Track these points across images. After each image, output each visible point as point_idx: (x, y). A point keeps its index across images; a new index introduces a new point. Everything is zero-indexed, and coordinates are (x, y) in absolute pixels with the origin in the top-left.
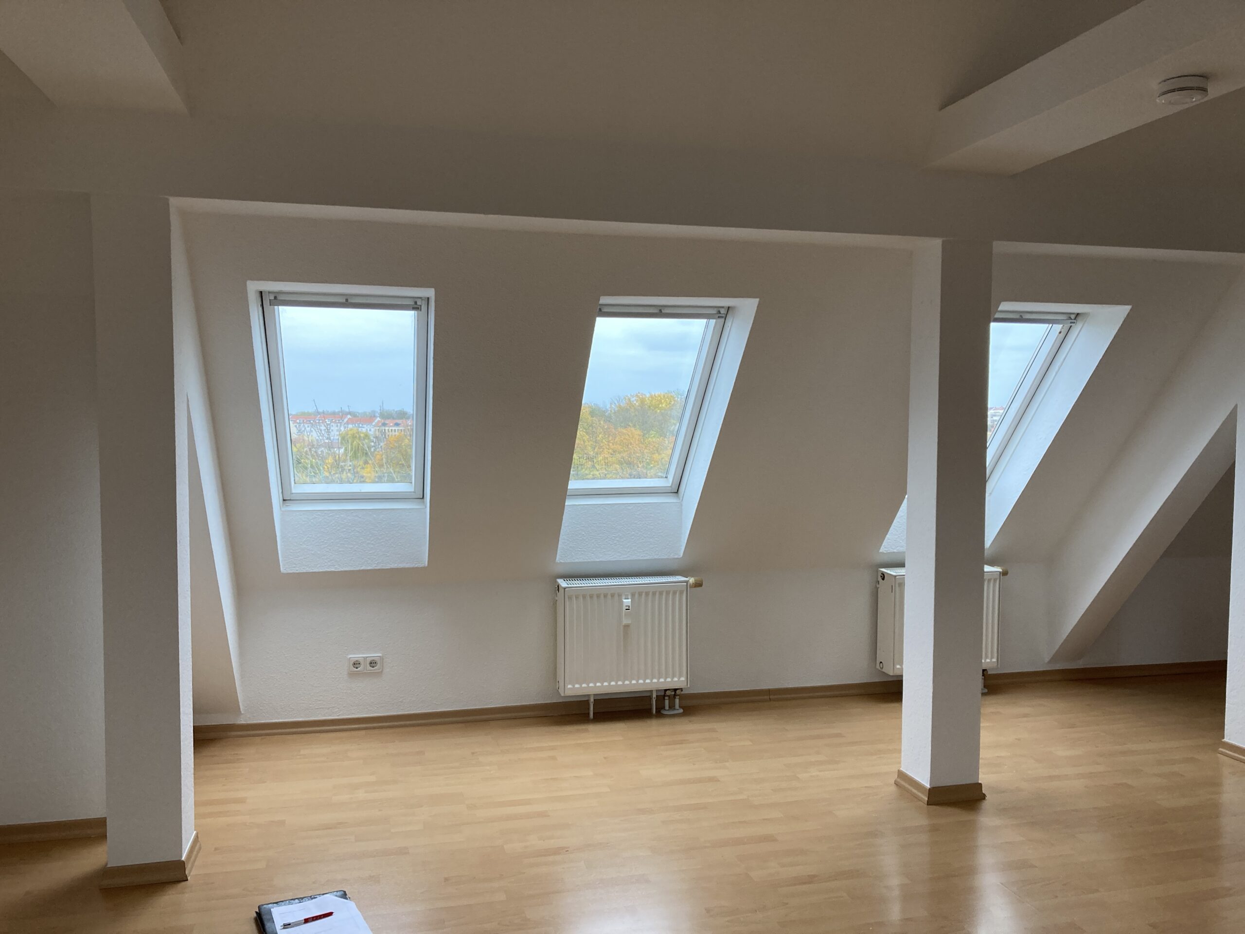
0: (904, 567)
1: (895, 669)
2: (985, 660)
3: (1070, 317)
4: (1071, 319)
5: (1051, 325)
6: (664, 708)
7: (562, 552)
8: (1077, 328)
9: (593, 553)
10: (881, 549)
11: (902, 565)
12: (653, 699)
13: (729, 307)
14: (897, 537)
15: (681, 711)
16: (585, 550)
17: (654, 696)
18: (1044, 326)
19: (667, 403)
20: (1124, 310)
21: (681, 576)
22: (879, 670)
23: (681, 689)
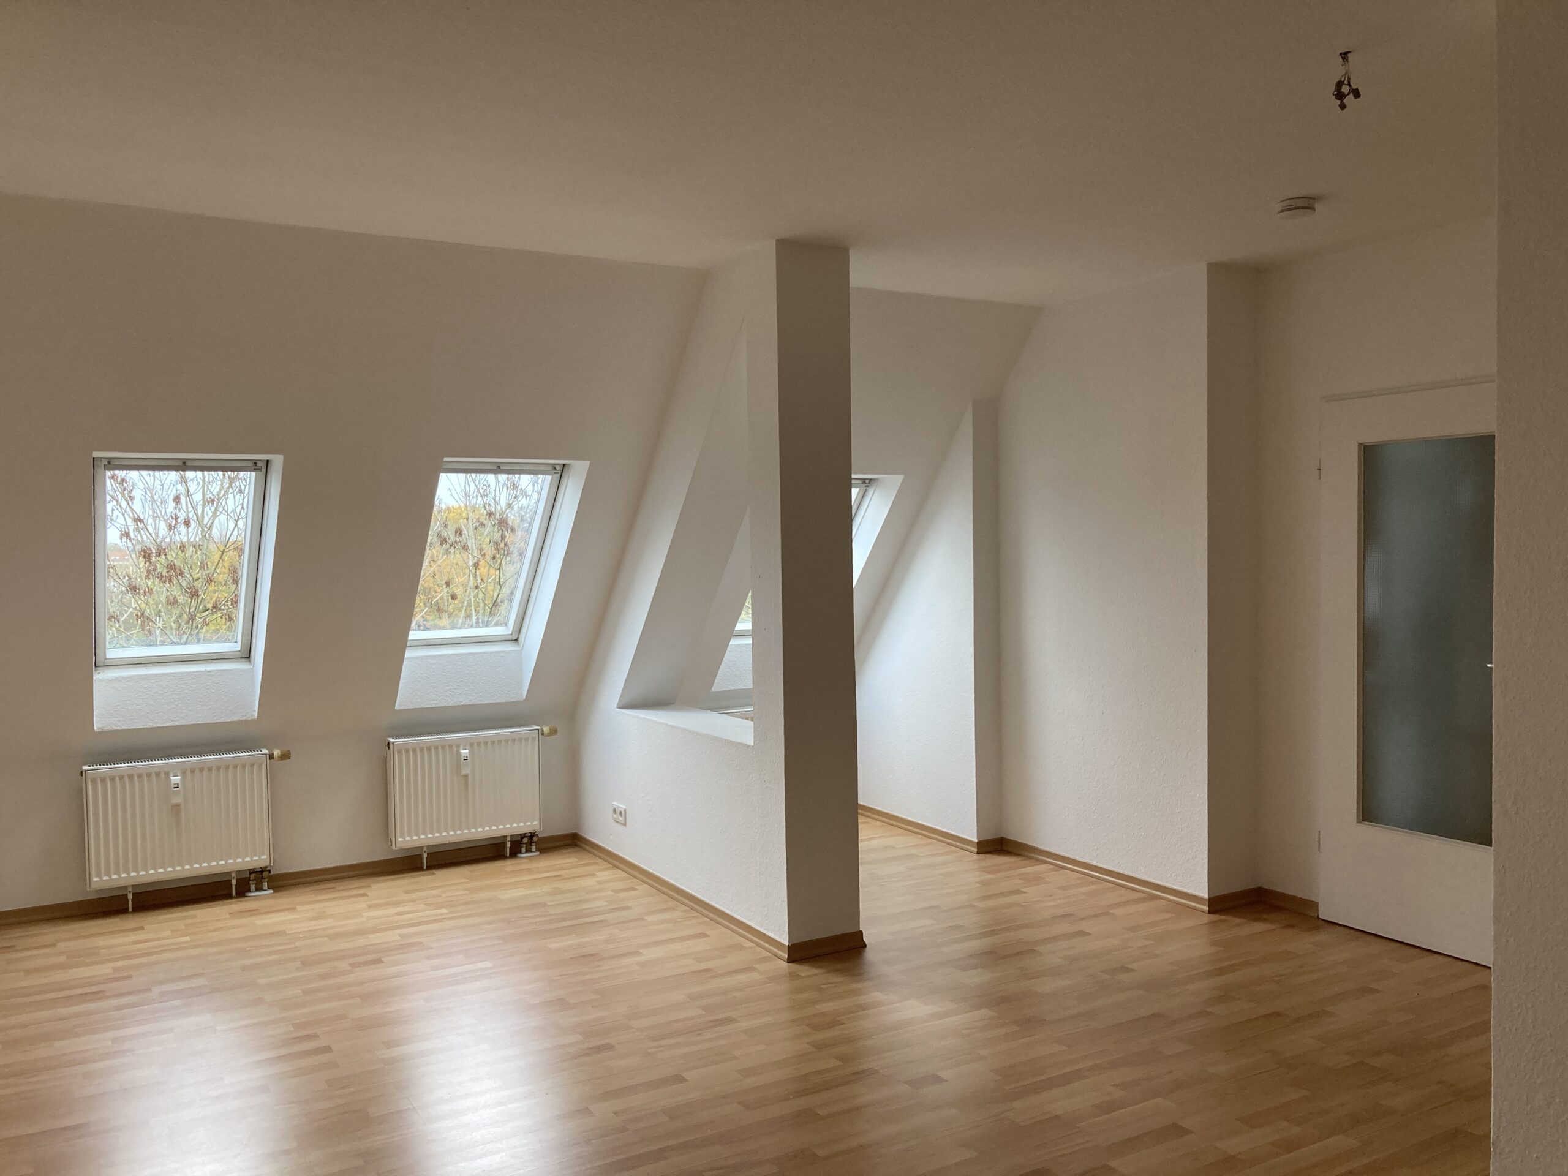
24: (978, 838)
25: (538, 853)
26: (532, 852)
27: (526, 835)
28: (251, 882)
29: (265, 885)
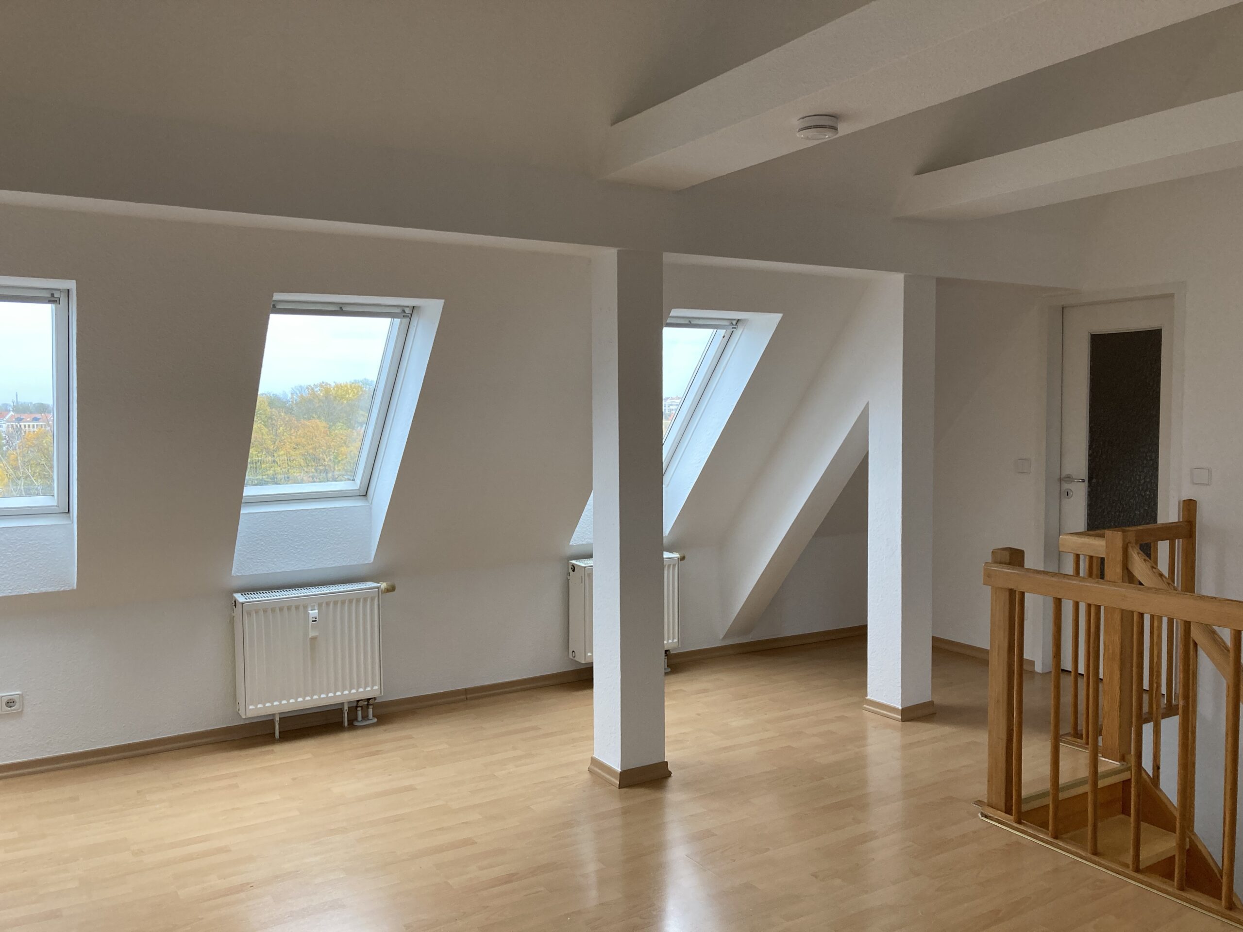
0: (592, 557)
1: (586, 657)
2: (668, 641)
3: (732, 323)
4: (733, 325)
5: (716, 330)
6: (356, 719)
7: (238, 565)
8: (738, 333)
9: (273, 564)
10: (571, 542)
11: (590, 556)
12: (345, 711)
13: (414, 307)
14: (585, 529)
15: (375, 720)
16: (264, 561)
17: (346, 708)
18: (709, 332)
19: (354, 393)
20: (777, 317)
21: (373, 582)
22: (572, 659)
23: (375, 698)
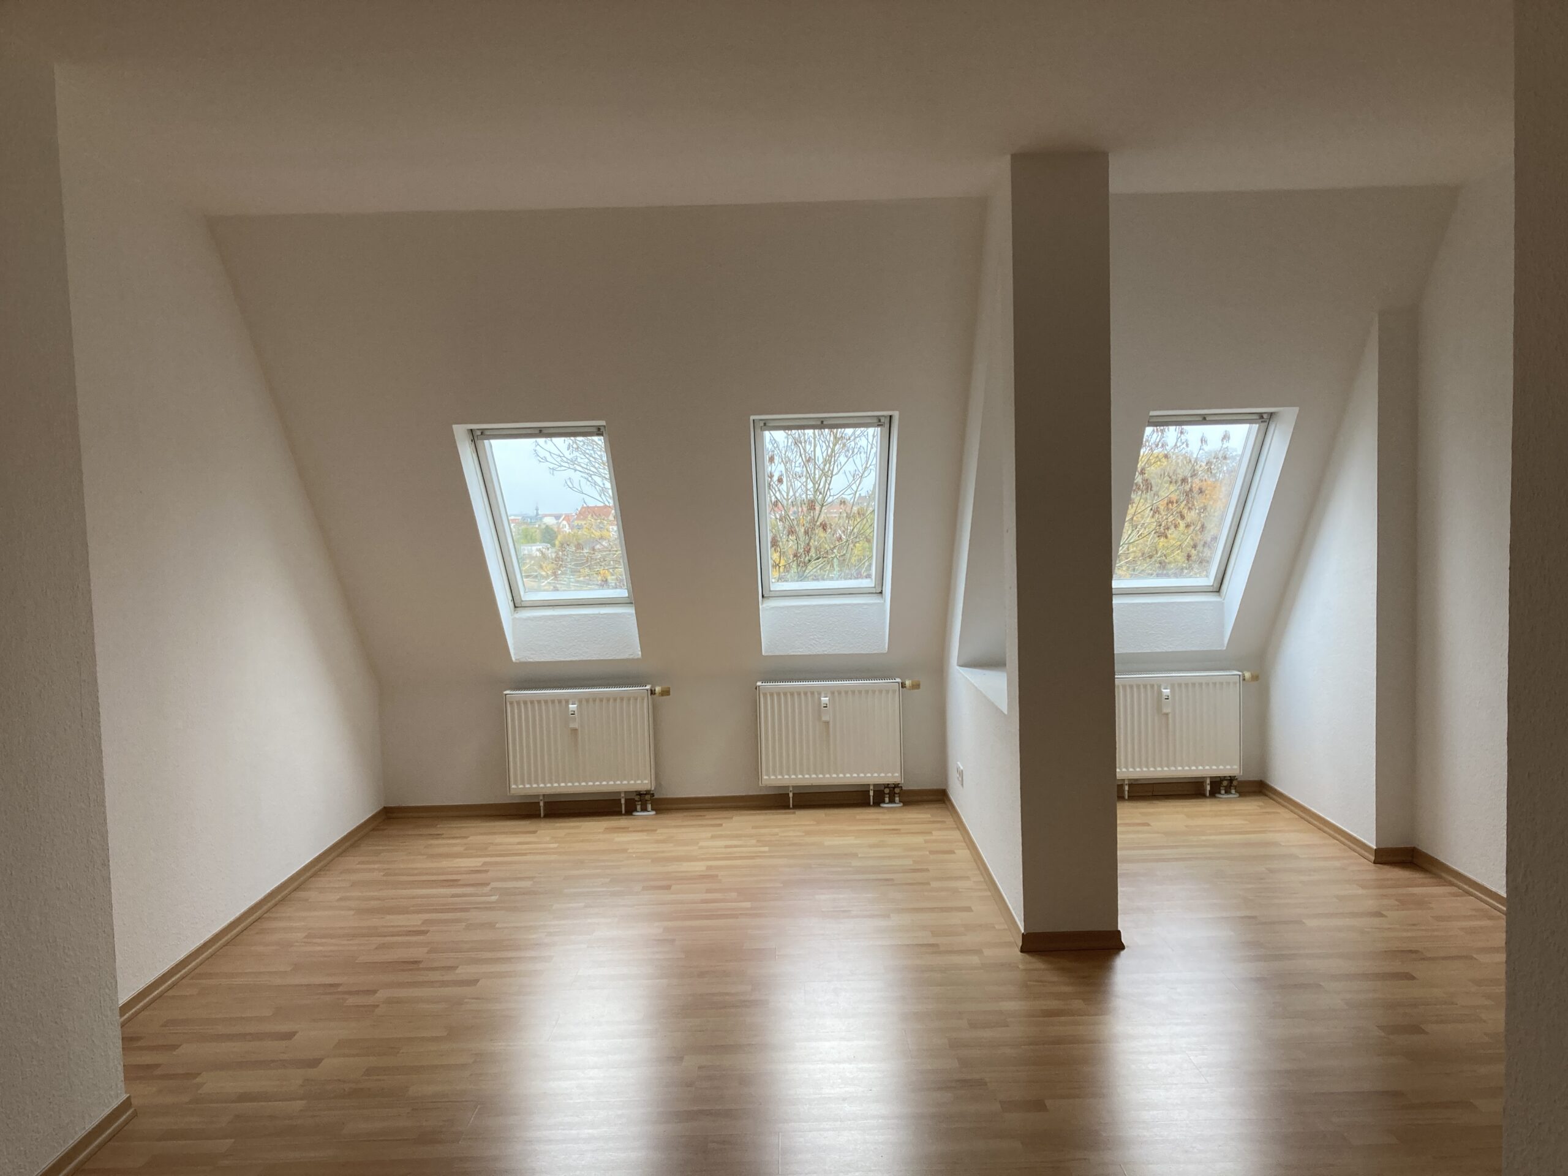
24: (1376, 846)
25: (901, 804)
26: (895, 803)
27: (889, 786)
28: (637, 803)
29: (649, 807)
